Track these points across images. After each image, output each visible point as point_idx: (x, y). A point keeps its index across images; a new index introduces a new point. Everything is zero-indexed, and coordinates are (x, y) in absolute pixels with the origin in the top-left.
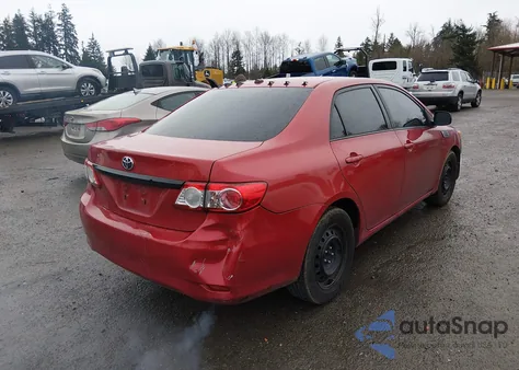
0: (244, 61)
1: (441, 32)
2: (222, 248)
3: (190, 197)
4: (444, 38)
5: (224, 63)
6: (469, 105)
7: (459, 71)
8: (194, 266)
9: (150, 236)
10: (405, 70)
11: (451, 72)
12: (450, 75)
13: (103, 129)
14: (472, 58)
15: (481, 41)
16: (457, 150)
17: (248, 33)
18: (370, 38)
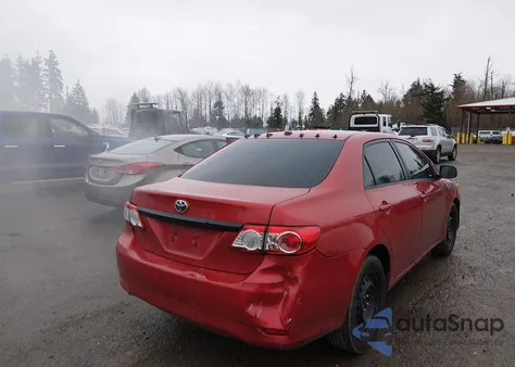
0: (225, 110)
1: (411, 90)
2: (279, 290)
3: (248, 240)
4: (414, 96)
5: (206, 112)
6: (446, 158)
7: (437, 126)
8: (251, 309)
9: (203, 278)
10: (385, 125)
11: (430, 128)
12: (429, 130)
13: (131, 172)
14: (440, 114)
15: (448, 99)
16: (457, 202)
17: (230, 85)
18: (345, 94)
